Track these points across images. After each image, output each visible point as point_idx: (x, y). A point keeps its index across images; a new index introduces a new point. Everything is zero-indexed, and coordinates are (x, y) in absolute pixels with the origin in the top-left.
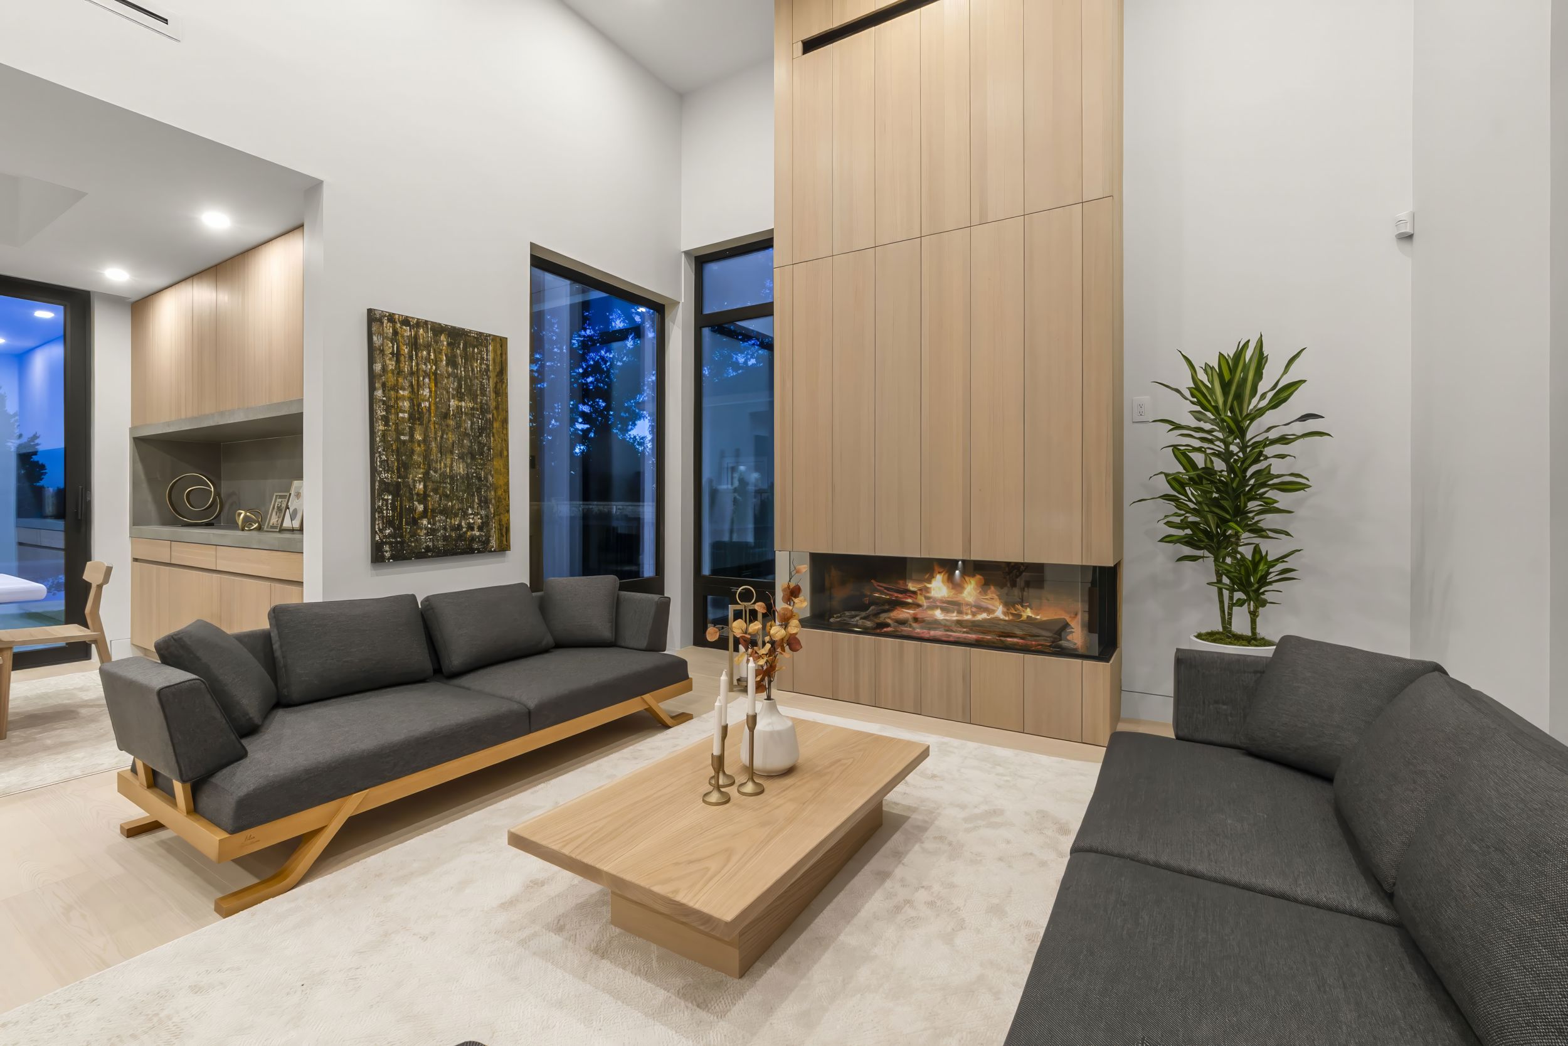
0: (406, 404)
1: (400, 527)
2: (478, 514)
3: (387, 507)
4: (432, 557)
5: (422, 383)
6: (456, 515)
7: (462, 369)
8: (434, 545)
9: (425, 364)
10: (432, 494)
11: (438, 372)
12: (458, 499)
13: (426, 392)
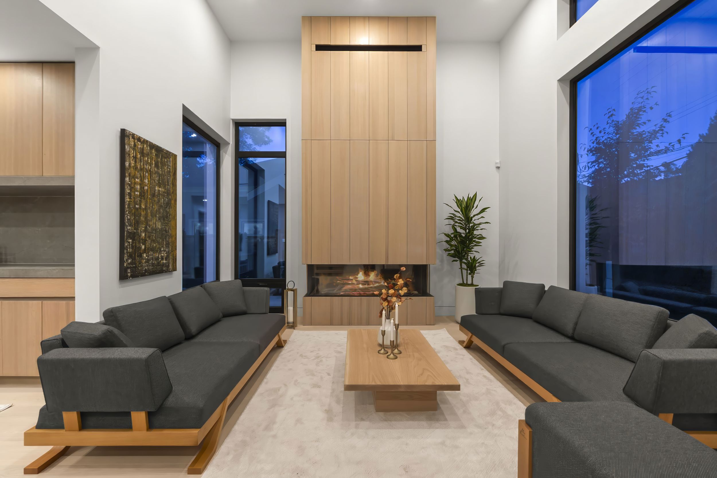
0: (138, 187)
1: (135, 259)
2: (165, 251)
3: (130, 246)
4: (147, 275)
5: (145, 175)
6: (157, 251)
7: (160, 170)
8: (148, 268)
9: (146, 165)
10: (148, 239)
11: (151, 170)
12: (158, 242)
13: (146, 181)
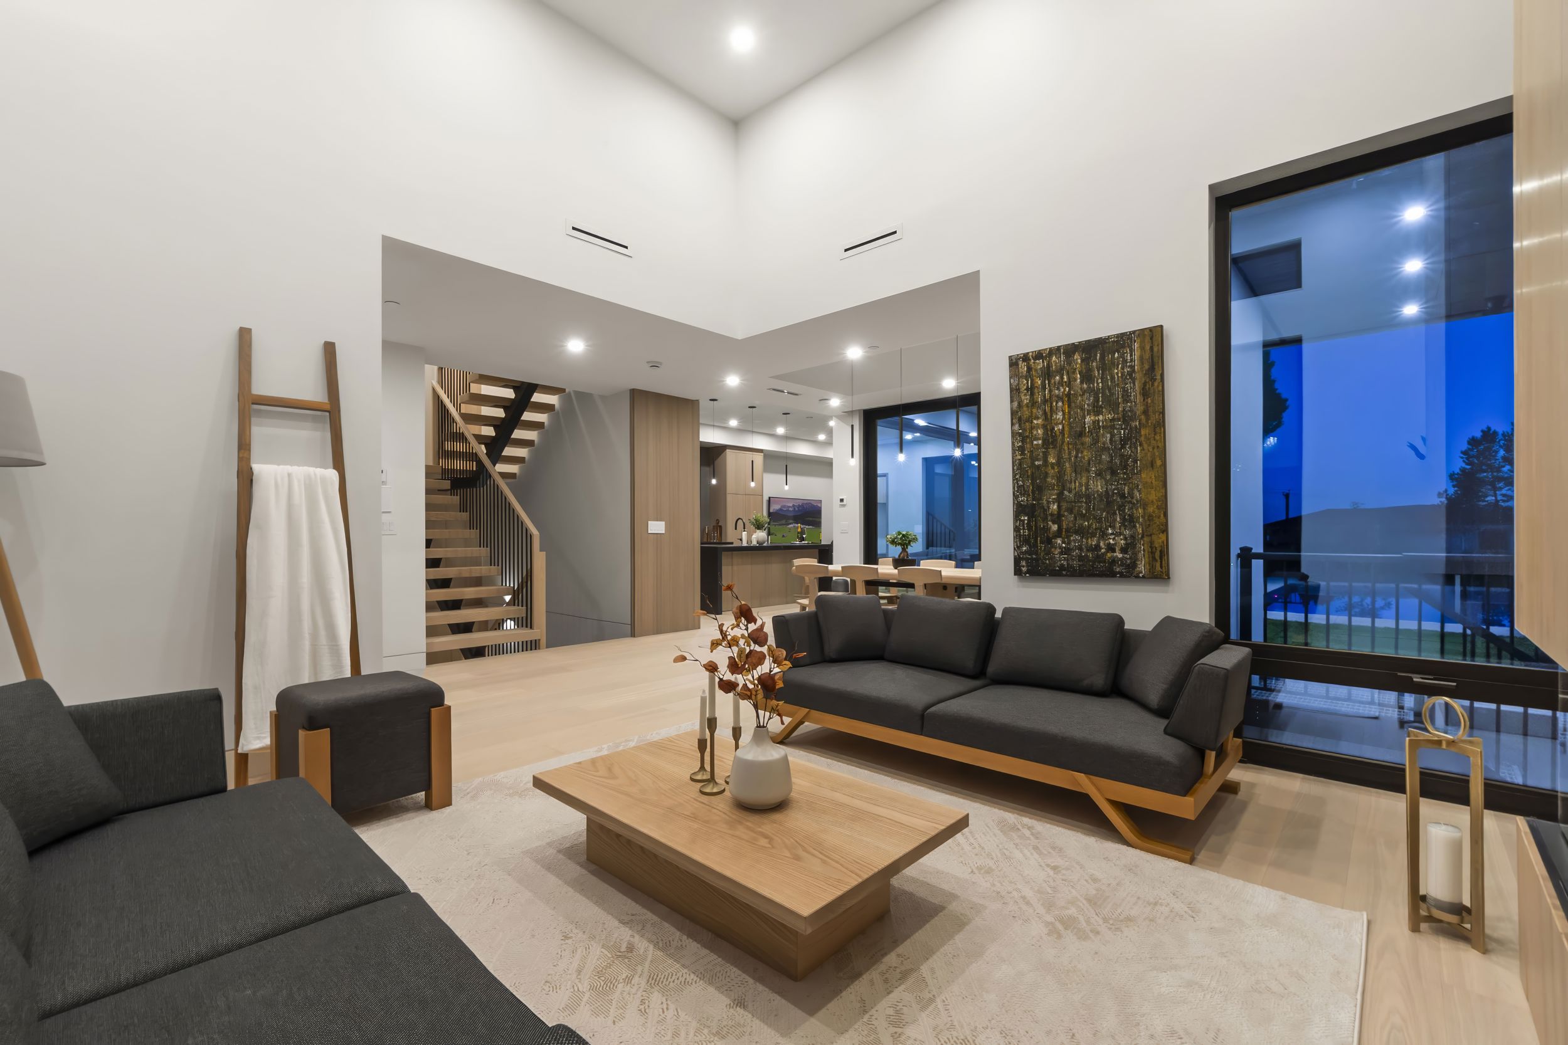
0: (1040, 431)
1: (1035, 545)
2: (1121, 534)
3: (1024, 526)
4: (1066, 575)
5: (1055, 408)
6: (1093, 535)
7: (1100, 381)
8: (1068, 564)
9: (1058, 389)
10: (1066, 513)
11: (1072, 392)
12: (1095, 518)
13: (1060, 416)
